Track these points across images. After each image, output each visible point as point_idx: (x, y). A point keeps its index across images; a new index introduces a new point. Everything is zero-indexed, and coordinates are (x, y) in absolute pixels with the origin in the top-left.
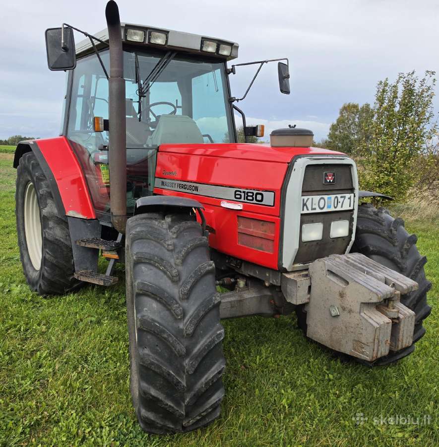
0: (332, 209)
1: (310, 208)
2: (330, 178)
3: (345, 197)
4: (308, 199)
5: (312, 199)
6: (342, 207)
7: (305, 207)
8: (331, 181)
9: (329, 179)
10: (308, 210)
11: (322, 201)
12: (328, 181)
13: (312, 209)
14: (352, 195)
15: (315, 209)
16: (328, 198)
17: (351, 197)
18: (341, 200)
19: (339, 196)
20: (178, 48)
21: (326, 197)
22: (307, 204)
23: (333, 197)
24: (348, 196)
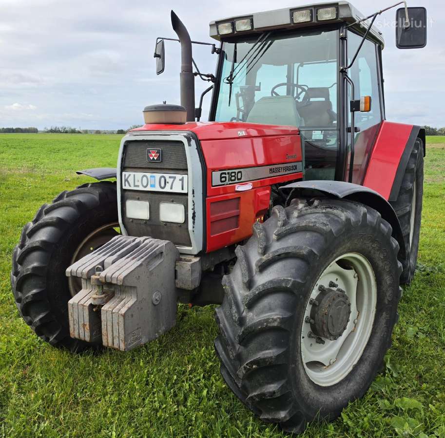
0: (158, 189)
1: (132, 184)
2: (153, 155)
3: (175, 178)
4: (130, 175)
5: (134, 175)
6: (171, 188)
7: (126, 183)
8: (155, 158)
9: (151, 156)
10: (130, 186)
11: (145, 178)
12: (152, 158)
13: (135, 186)
14: (185, 176)
15: (138, 186)
16: (151, 176)
17: (183, 177)
18: (170, 181)
19: (167, 176)
20: (272, 28)
21: (148, 175)
22: (128, 180)
23: (158, 176)
24: (179, 177)
